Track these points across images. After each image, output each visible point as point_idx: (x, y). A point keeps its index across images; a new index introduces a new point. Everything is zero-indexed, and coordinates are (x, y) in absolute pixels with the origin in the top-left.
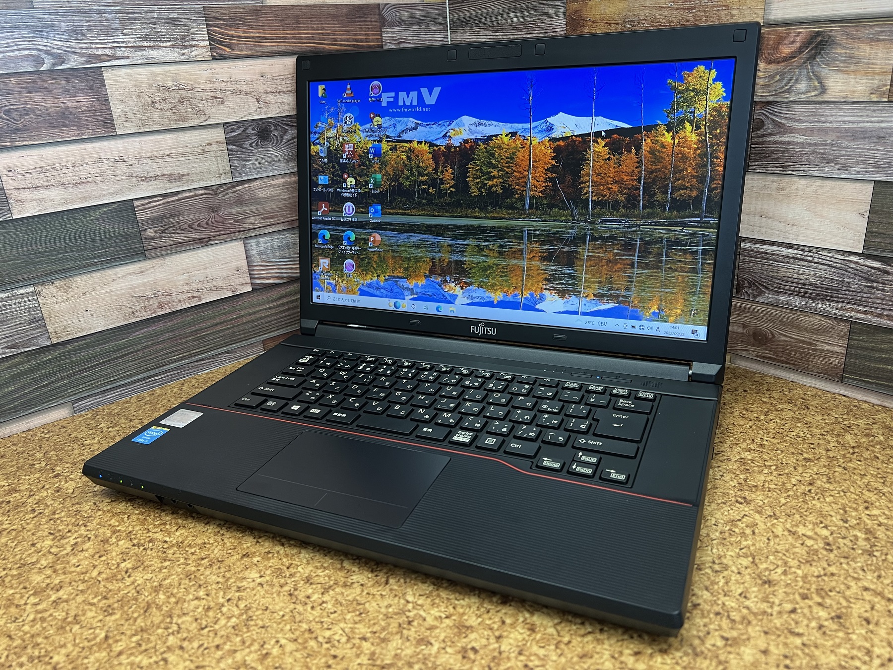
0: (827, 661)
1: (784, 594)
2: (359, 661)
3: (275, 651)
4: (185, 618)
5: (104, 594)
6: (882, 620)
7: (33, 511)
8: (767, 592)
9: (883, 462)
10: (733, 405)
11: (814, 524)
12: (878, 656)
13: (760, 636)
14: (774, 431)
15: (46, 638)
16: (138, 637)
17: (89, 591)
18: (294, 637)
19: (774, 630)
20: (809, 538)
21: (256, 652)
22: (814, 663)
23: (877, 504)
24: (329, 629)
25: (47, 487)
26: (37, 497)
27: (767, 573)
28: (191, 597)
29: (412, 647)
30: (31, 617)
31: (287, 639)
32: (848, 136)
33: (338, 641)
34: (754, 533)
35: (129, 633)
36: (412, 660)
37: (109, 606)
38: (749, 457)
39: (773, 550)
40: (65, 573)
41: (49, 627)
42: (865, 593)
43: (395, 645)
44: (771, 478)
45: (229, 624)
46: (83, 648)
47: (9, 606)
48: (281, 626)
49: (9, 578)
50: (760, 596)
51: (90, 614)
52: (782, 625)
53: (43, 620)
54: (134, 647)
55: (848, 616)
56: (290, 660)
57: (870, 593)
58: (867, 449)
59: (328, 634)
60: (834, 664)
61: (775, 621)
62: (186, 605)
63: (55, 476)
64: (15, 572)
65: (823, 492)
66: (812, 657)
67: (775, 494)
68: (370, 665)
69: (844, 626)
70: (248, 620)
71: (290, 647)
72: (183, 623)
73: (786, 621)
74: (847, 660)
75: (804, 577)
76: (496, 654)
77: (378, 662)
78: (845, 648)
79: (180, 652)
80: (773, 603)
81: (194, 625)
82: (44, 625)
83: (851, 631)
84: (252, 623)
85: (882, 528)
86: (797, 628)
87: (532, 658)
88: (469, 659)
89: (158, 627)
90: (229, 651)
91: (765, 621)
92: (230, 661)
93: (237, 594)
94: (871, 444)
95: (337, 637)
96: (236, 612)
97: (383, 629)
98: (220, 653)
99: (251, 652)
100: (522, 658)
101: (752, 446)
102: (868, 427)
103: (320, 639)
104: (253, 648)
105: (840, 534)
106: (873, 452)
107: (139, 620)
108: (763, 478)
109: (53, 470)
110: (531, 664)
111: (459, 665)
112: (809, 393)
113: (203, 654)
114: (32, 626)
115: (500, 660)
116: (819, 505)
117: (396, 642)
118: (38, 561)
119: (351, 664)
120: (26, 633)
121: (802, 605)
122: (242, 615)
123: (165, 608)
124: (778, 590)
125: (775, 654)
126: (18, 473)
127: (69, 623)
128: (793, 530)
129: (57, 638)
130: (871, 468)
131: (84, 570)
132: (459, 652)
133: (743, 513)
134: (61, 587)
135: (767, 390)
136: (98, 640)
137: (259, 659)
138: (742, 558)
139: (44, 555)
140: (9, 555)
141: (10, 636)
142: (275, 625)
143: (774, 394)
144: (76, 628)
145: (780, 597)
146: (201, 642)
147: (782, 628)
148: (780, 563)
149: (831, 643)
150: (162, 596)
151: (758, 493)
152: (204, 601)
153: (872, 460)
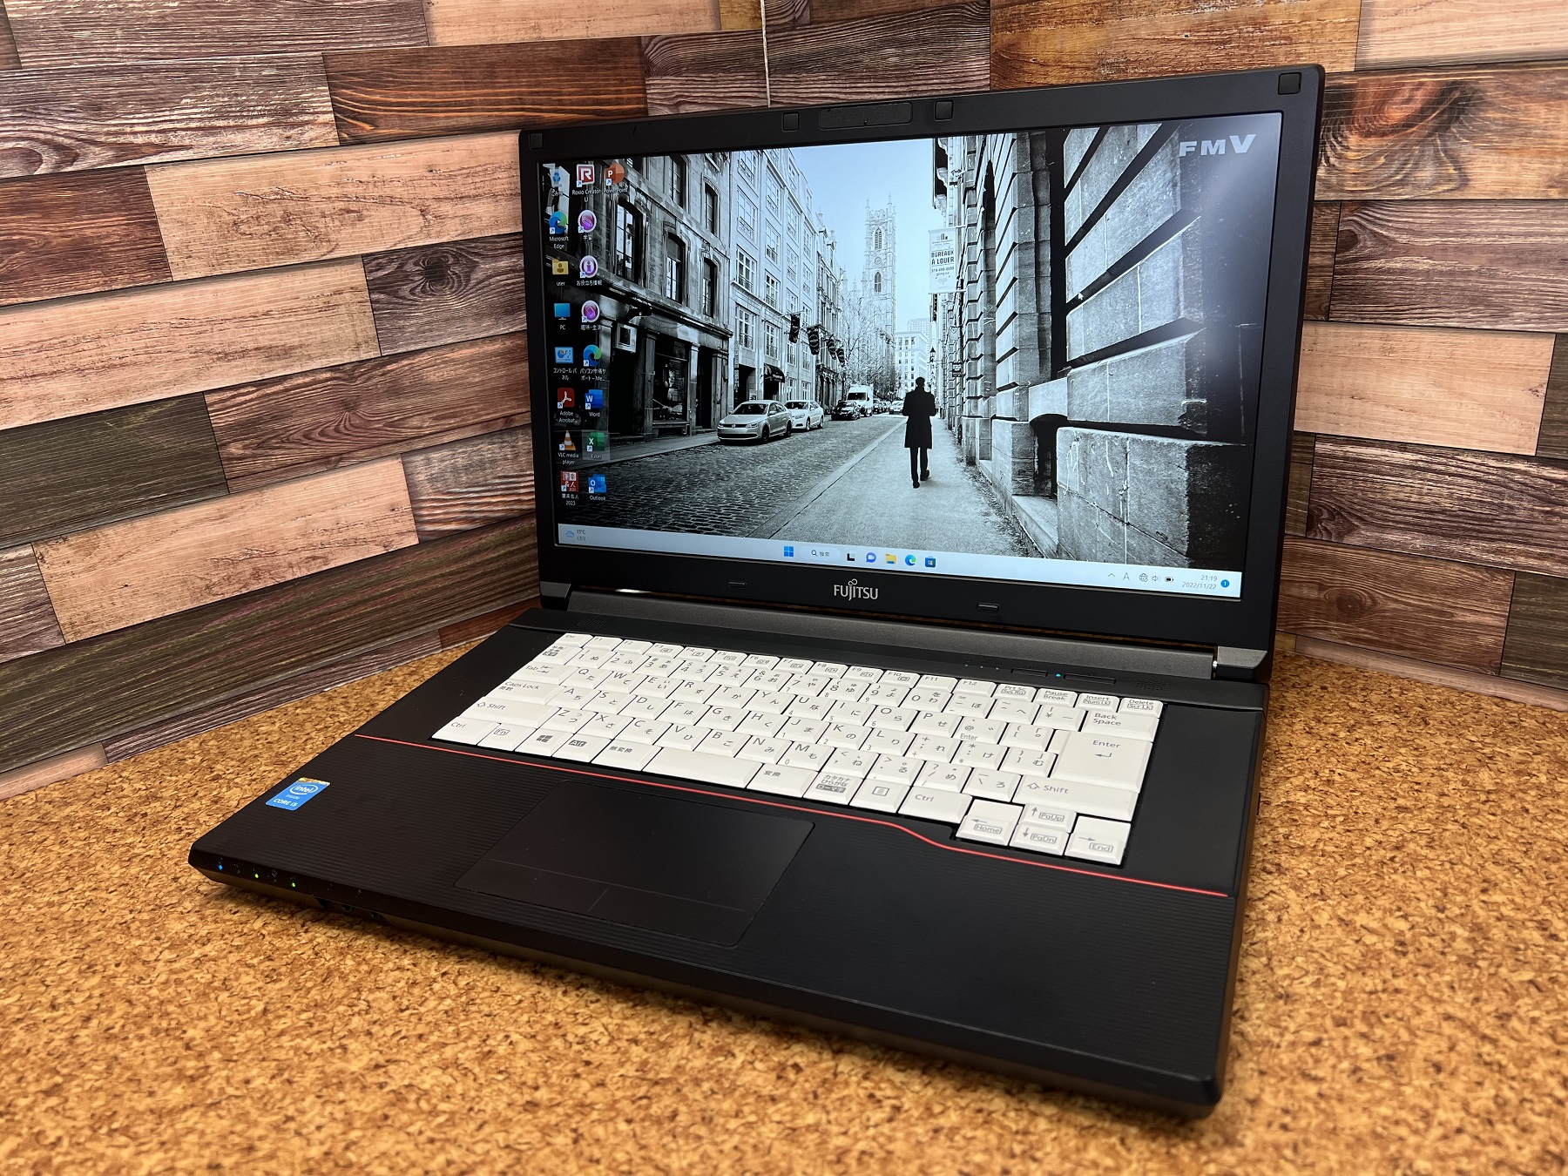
0: (1353, 1123)
1: (1307, 1017)
2: (622, 1071)
3: (502, 1050)
4: (378, 994)
5: (269, 953)
6: (1463, 1068)
7: (179, 830)
8: (1280, 1012)
9: (1534, 818)
10: (1297, 710)
11: (1385, 911)
12: (1440, 1124)
13: (1252, 1076)
14: (1355, 759)
15: (180, 1006)
16: (310, 1014)
17: (248, 948)
18: (532, 1032)
19: (1277, 1069)
20: (1372, 931)
21: (474, 1048)
22: (1331, 1125)
23: (1505, 885)
24: (586, 1024)
25: (200, 794)
26: (186, 810)
27: (1286, 983)
28: (391, 965)
29: (705, 1059)
30: (163, 978)
31: (521, 1034)
32: (1508, 259)
33: (596, 1042)
34: (1280, 920)
35: (297, 1007)
36: (700, 1076)
37: (274, 970)
38: (1303, 801)
39: (1306, 947)
40: (216, 922)
41: (187, 993)
42: (1444, 1024)
43: (678, 1052)
44: (1331, 835)
45: (441, 1007)
46: (231, 1023)
47: (133, 963)
48: (514, 1015)
49: (137, 923)
50: (1266, 1018)
51: (245, 979)
52: (1292, 1062)
53: (178, 982)
54: (302, 1027)
55: (1407, 1056)
56: (523, 1063)
57: (1453, 1024)
58: (1512, 796)
59: (582, 1031)
60: (1364, 1130)
61: (1283, 1056)
62: (382, 976)
63: (214, 779)
64: (145, 916)
65: (1415, 860)
66: (1329, 1115)
67: (1332, 860)
68: (637, 1078)
69: (1396, 1073)
70: (468, 1004)
71: (524, 1045)
72: (374, 1000)
73: (1300, 1058)
74: (1386, 1124)
75: (1348, 993)
76: (829, 1076)
77: (651, 1075)
78: (1389, 1107)
79: (367, 1039)
80: (1286, 1028)
81: (391, 1004)
82: (180, 990)
83: (1404, 1080)
84: (474, 1008)
85: (1503, 925)
86: (1314, 1068)
87: (883, 1085)
88: (787, 1080)
89: (340, 1004)
90: (435, 1044)
91: (1265, 1055)
92: (436, 1057)
93: (458, 967)
94: (1522, 787)
95: (594, 1037)
96: (453, 991)
97: (666, 1029)
98: (422, 1045)
99: (467, 1048)
100: (867, 1084)
101: (1312, 783)
102: (1524, 758)
103: (570, 1038)
104: (470, 1043)
105: (1427, 929)
106: (1522, 800)
107: (313, 992)
108: (1317, 835)
109: (211, 769)
110: (878, 1094)
111: (770, 1087)
112: (1434, 697)
113: (398, 1045)
114: (162, 990)
115: (833, 1084)
116: (1401, 881)
117: (681, 1049)
118: (180, 903)
119: (610, 1075)
120: (152, 999)
121: (1333, 1034)
122: (460, 995)
123: (352, 978)
124: (1298, 1010)
125: (1270, 1107)
126: (161, 772)
127: (216, 988)
128: (1347, 918)
129: (196, 1007)
130: (1510, 827)
131: (244, 919)
132: (774, 1069)
133: (1270, 888)
134: (209, 940)
135: (1362, 690)
136: (253, 1013)
137: (476, 1058)
138: (1251, 958)
139: (189, 895)
140: (139, 892)
141: (130, 1002)
142: (506, 1013)
143: (1374, 697)
144: (224, 996)
145: (1299, 1020)
146: (397, 1029)
147: (1292, 1066)
148: (1311, 968)
149: (1367, 1096)
150: (349, 962)
151: (1303, 858)
152: (409, 973)
153: (1515, 813)
